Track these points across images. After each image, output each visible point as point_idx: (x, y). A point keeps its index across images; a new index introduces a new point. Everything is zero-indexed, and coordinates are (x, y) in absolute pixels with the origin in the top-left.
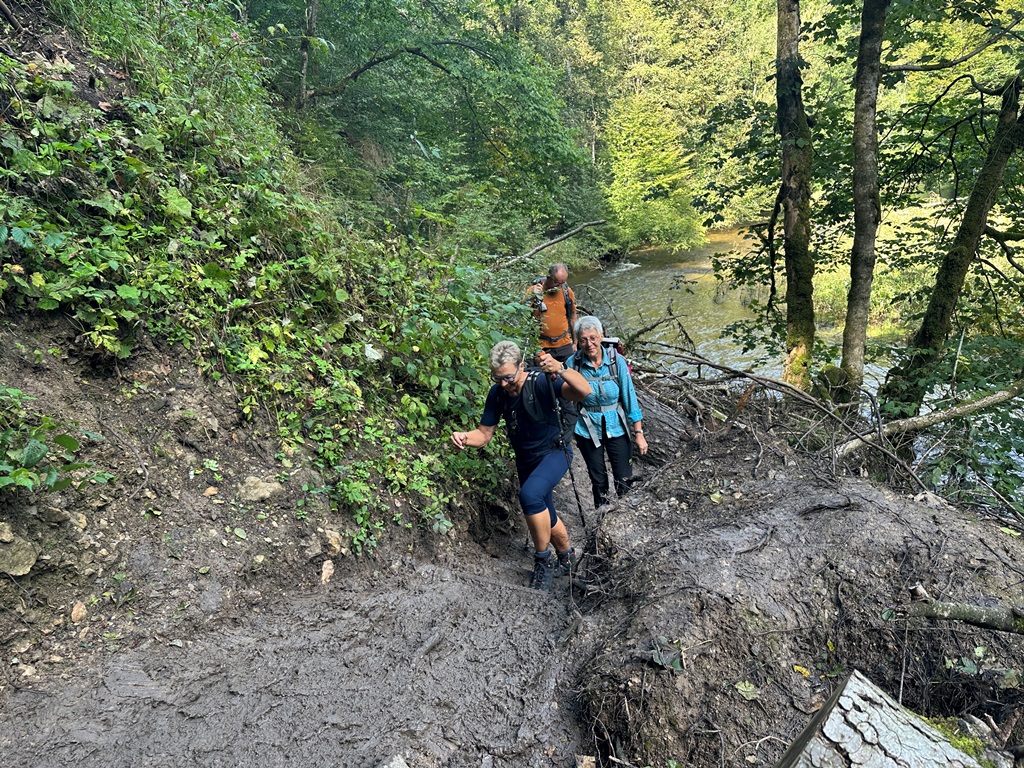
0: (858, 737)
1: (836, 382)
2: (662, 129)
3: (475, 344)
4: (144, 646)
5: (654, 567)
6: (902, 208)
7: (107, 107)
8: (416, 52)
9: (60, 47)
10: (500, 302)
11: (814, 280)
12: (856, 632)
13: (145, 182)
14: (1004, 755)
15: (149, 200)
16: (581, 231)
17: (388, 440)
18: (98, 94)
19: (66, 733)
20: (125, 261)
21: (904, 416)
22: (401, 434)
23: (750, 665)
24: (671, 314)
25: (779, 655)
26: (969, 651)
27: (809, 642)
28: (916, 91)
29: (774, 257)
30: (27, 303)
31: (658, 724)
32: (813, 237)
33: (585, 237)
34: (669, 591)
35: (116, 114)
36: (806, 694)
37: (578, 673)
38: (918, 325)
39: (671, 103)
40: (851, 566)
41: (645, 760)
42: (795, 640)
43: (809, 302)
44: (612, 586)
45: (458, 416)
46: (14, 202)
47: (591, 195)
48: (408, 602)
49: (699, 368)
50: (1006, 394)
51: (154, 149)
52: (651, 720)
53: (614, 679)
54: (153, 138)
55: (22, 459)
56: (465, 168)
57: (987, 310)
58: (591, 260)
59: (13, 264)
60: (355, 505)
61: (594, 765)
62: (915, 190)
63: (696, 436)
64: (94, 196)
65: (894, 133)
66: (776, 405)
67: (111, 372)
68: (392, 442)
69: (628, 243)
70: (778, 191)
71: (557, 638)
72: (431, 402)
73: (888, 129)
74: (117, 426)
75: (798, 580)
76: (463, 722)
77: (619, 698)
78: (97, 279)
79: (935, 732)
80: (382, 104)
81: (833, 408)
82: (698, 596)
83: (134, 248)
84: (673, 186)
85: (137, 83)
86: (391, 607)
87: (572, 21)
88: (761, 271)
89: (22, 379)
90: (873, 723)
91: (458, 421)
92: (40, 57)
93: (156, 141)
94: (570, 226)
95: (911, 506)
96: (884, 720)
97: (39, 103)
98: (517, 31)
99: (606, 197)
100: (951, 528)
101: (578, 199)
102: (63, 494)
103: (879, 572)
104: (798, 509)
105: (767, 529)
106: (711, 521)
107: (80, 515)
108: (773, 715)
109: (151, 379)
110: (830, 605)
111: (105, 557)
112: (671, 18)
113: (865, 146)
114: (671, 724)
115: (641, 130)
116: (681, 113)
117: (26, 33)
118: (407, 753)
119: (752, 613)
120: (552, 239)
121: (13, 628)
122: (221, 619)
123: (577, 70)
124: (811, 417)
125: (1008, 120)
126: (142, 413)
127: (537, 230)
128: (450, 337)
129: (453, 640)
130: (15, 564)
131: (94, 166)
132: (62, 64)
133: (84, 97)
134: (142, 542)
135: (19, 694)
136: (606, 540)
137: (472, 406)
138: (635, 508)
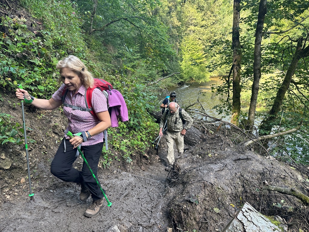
0: (246, 219)
1: (246, 124)
2: (198, 46)
3: (141, 107)
4: (42, 192)
5: (191, 174)
6: (267, 74)
7: (36, 33)
8: (126, 19)
9: (22, 14)
10: (149, 95)
11: (241, 93)
12: (248, 195)
13: (47, 56)
14: (285, 226)
15: (48, 61)
16: (173, 75)
17: (114, 134)
18: (33, 29)
19: (19, 215)
20: (40, 78)
21: (265, 134)
22: (118, 133)
23: (218, 203)
24: (198, 101)
25: (226, 201)
26: (279, 201)
27: (235, 197)
28: (273, 39)
29: (229, 86)
30: (12, 89)
31: (191, 219)
32: (241, 81)
33: (173, 77)
34: (195, 181)
35: (39, 35)
36: (233, 212)
37: (168, 204)
38: (271, 107)
39: (201, 38)
40: (248, 176)
41: (187, 229)
42: (231, 196)
43: (239, 100)
44: (179, 180)
45: (135, 129)
46: (10, 60)
47: (176, 65)
48: (119, 183)
49: (206, 118)
50: (295, 129)
51: (50, 46)
52: (189, 218)
53: (179, 206)
54: (49, 42)
55: (10, 135)
56: (139, 54)
57: (291, 104)
58: (175, 84)
59: (8, 78)
60: (104, 153)
61: (172, 230)
62: (272, 69)
63: (205, 137)
64: (32, 59)
65: (266, 51)
66: (228, 129)
67: (34, 111)
68: (115, 135)
69: (186, 79)
70: (231, 66)
71: (162, 194)
72: (127, 124)
73: (264, 50)
74: (36, 127)
75: (232, 180)
76: (134, 217)
77: (180, 211)
78: (32, 83)
79: (267, 219)
80: (114, 34)
81: (245, 131)
82: (204, 183)
83: (43, 74)
84: (201, 63)
85: (45, 26)
86: (113, 184)
87: (173, 12)
88: (225, 90)
89: (9, 112)
90: (250, 216)
91: (135, 130)
92: (17, 17)
93: (50, 43)
94: (170, 74)
95: (265, 160)
96: (254, 215)
97: (17, 31)
98: (156, 15)
99: (180, 66)
100: (276, 166)
101: (172, 66)
102: (20, 146)
103: (255, 178)
104: (233, 159)
105: (224, 165)
106: (208, 162)
107: (24, 152)
108: (224, 218)
109: (46, 113)
110: (241, 187)
111: (31, 165)
112: (202, 13)
113: (257, 55)
114: (195, 219)
115: (192, 46)
116: (204, 42)
117: (13, 10)
118: (118, 225)
119: (219, 188)
120: (164, 77)
121: (4, 184)
122: (64, 185)
123: (173, 27)
124: (238, 134)
125: (299, 49)
126: (43, 123)
127: (159, 74)
128: (134, 105)
129: (132, 194)
130: (6, 166)
131: (32, 50)
132: (23, 19)
133: (29, 29)
134: (42, 161)
135: (5, 203)
136: (178, 166)
137: (139, 126)
138: (186, 157)
